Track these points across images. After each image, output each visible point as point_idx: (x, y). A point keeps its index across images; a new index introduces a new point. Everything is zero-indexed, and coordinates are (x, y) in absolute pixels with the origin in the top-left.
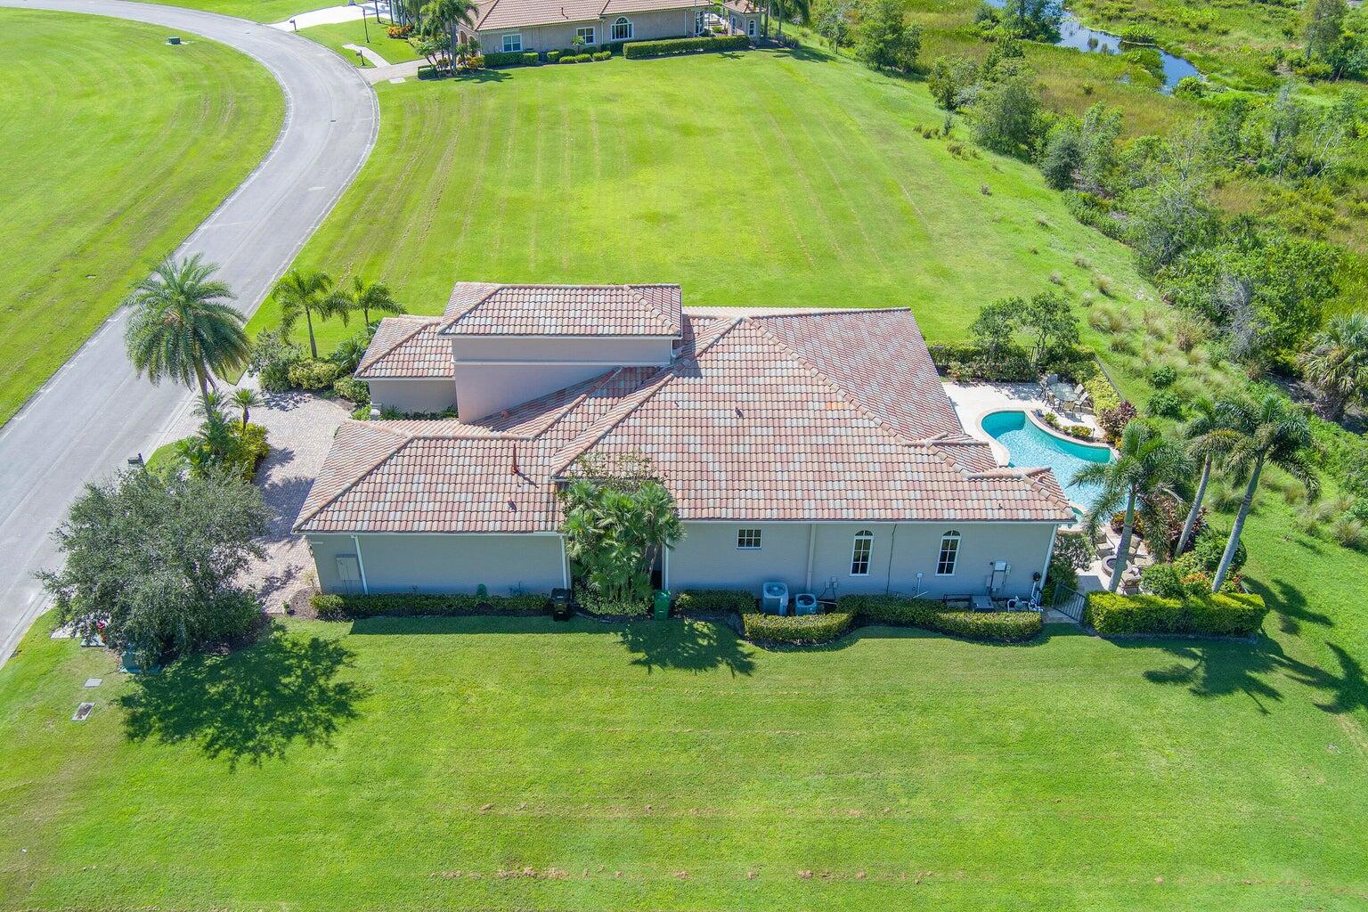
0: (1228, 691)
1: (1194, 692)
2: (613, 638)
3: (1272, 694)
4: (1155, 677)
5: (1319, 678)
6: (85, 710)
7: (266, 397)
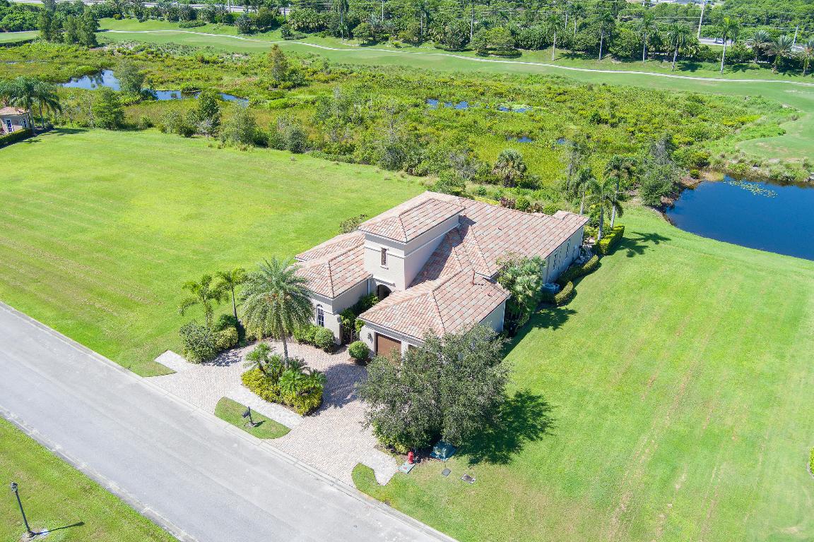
2: (535, 329)
4: (630, 256)
5: (645, 240)
6: (468, 478)
7: (211, 364)
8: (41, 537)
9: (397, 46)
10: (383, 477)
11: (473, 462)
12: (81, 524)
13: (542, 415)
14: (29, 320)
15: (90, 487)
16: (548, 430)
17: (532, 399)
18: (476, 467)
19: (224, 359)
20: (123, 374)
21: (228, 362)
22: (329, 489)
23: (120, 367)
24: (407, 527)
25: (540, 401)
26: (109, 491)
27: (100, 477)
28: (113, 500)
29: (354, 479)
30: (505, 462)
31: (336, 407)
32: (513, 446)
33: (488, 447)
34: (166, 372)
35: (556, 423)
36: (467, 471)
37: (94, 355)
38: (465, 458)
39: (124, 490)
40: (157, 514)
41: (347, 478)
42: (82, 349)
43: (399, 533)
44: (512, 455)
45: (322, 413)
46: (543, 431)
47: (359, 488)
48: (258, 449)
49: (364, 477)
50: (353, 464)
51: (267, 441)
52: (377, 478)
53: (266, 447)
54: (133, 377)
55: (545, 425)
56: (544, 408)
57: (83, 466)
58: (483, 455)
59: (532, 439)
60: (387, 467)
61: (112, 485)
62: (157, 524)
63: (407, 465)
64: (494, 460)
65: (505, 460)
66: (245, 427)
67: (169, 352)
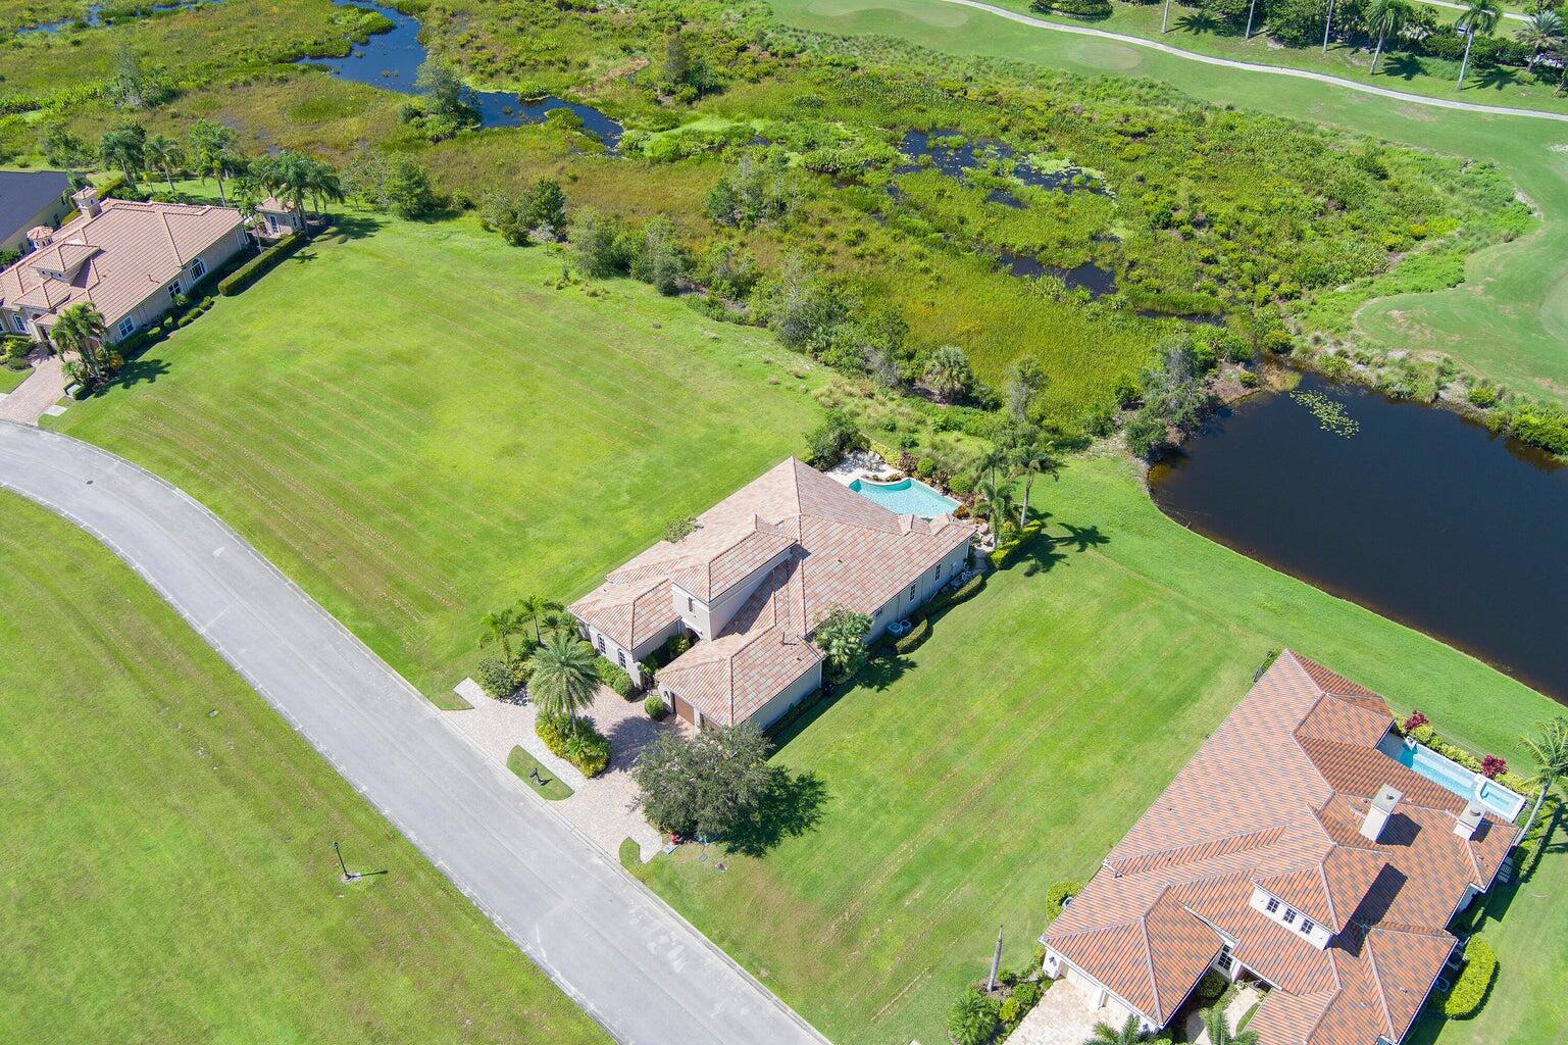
0: (1053, 564)
1: (1044, 572)
2: (858, 688)
3: (1064, 556)
4: (1029, 574)
5: (1070, 541)
6: (721, 866)
7: (509, 701)
8: (355, 880)
10: (646, 856)
11: (731, 851)
12: (385, 872)
13: (815, 807)
14: (326, 616)
15: (394, 836)
16: (813, 825)
17: (813, 785)
18: (730, 856)
19: (522, 696)
20: (422, 703)
21: (525, 701)
22: (596, 860)
23: (420, 694)
24: (654, 907)
25: (820, 789)
26: (408, 841)
27: (401, 825)
28: (412, 850)
29: (620, 853)
30: (759, 856)
31: (621, 770)
32: (772, 838)
33: (750, 836)
34: (465, 706)
35: (824, 818)
36: (722, 860)
37: (395, 676)
38: (724, 846)
39: (421, 841)
40: (448, 869)
41: (615, 852)
42: (382, 665)
43: (646, 912)
44: (769, 850)
45: (607, 776)
46: (808, 826)
47: (623, 863)
48: (542, 810)
49: (630, 851)
50: (624, 838)
51: (551, 802)
52: (641, 855)
53: (549, 808)
54: (431, 710)
55: (812, 819)
56: (820, 797)
57: (386, 812)
58: (742, 845)
59: (794, 833)
60: (653, 843)
61: (412, 835)
62: (448, 879)
63: (671, 846)
64: (749, 852)
65: (759, 853)
66: (532, 785)
67: (469, 679)
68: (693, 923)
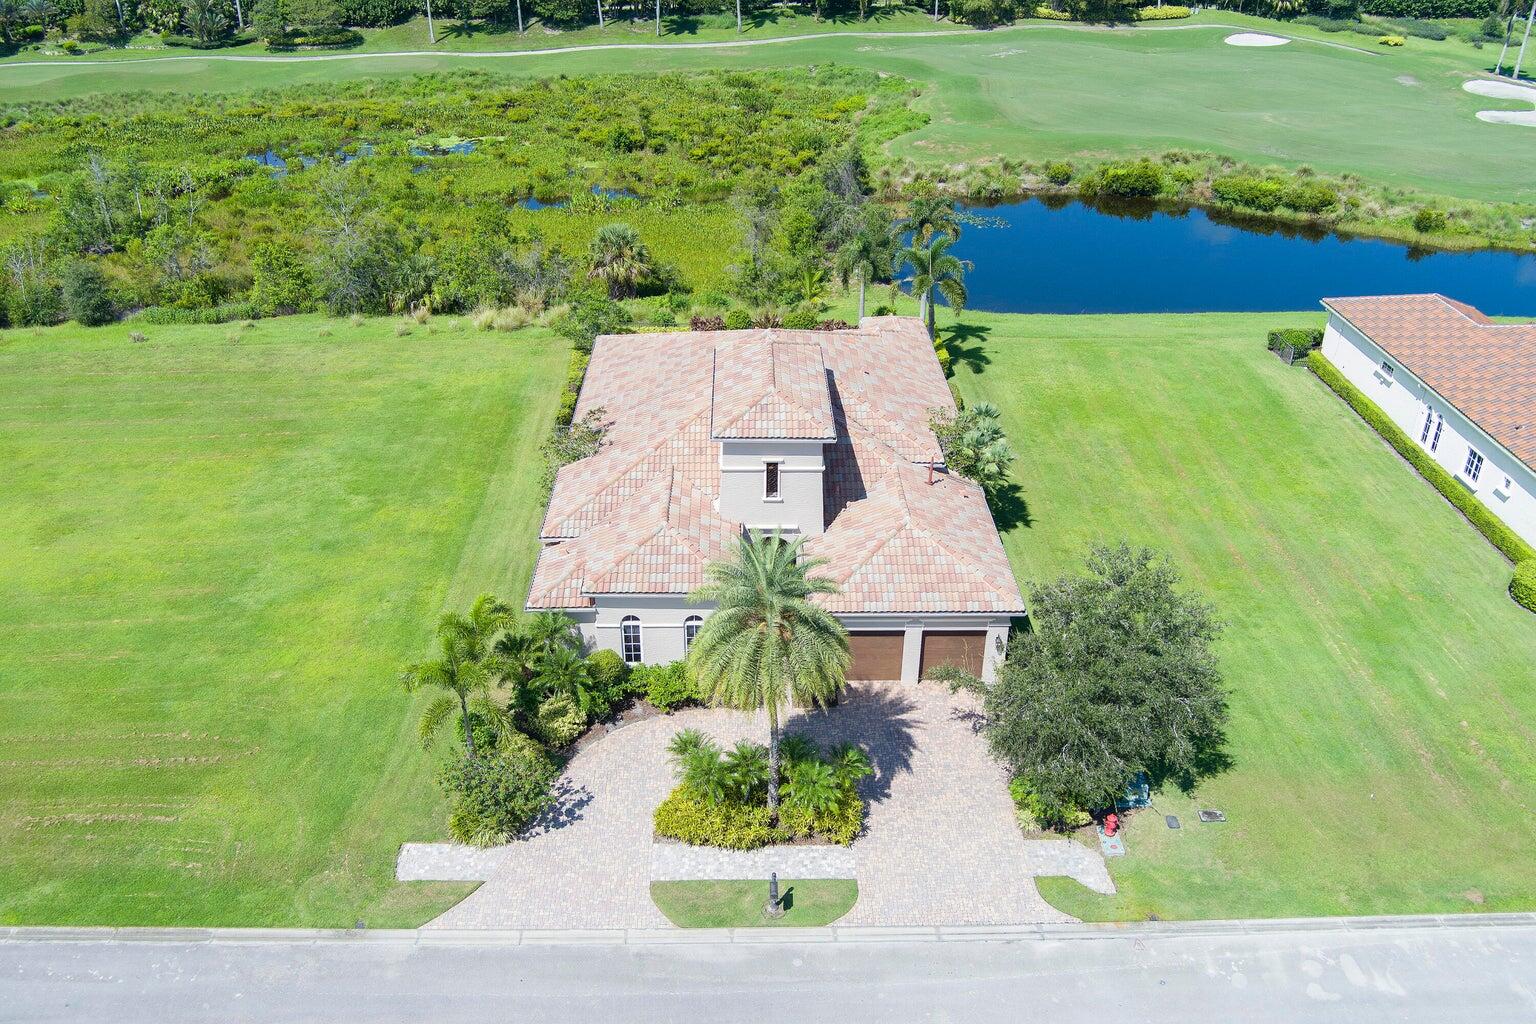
6: (1208, 814)
9: (73, 51)
10: (1098, 883)
20: (353, 945)
21: (572, 812)
22: (1046, 946)
29: (1058, 909)
31: (878, 800)
34: (460, 890)
36: (1195, 805)
41: (1049, 914)
43: (1229, 954)
45: (872, 823)
47: (1085, 919)
48: (844, 946)
50: (1030, 886)
51: (841, 922)
52: (1092, 888)
58: (1186, 770)
60: (1080, 859)
64: (1209, 772)
67: (408, 846)
68: (1303, 915)
